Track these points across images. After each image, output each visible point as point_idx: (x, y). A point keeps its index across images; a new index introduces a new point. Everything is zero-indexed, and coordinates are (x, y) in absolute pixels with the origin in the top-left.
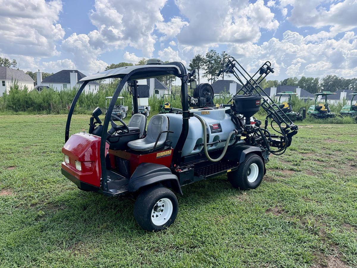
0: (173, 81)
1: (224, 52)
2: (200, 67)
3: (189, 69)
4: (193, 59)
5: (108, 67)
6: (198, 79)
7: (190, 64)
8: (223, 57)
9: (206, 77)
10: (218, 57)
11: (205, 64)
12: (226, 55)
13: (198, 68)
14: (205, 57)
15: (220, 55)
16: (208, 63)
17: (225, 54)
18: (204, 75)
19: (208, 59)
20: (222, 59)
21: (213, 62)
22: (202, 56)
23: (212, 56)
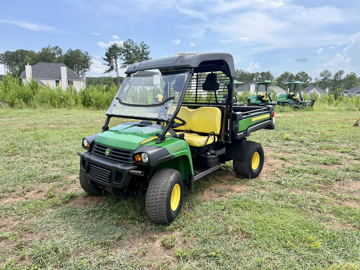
0: (86, 71)
1: (143, 42)
2: (118, 56)
3: (106, 59)
4: (109, 48)
5: (2, 55)
6: (116, 69)
7: (106, 53)
8: (142, 47)
9: (125, 67)
10: (137, 48)
11: (123, 54)
12: (145, 45)
13: (116, 58)
14: (122, 46)
15: (139, 46)
16: (126, 53)
17: (143, 44)
18: (123, 65)
19: (125, 48)
20: (141, 50)
21: (131, 52)
22: (119, 45)
23: (130, 46)
